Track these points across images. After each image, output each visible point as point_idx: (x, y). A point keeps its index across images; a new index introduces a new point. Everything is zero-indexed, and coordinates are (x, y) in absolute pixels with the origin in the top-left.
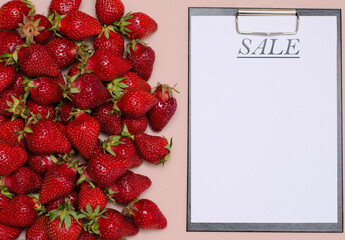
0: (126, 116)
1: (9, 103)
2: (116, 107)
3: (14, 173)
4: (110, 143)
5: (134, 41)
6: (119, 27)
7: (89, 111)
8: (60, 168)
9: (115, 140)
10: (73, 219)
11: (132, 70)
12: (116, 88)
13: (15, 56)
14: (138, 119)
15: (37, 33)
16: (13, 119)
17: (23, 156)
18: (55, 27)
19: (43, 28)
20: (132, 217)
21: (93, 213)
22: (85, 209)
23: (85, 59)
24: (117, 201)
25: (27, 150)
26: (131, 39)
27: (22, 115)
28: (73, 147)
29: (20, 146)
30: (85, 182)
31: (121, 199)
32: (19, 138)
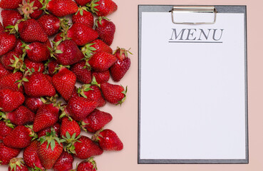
0: (95, 70)
1: (12, 61)
2: (87, 64)
3: (15, 110)
4: (83, 89)
5: (100, 18)
6: (90, 8)
7: (69, 67)
8: (48, 107)
9: (87, 87)
10: (57, 143)
11: (99, 38)
12: (88, 50)
13: (16, 27)
14: (103, 72)
15: (32, 11)
16: (14, 72)
17: (21, 98)
18: (44, 7)
19: (36, 8)
20: (98, 142)
21: (71, 138)
22: (65, 136)
23: (66, 30)
24: (88, 130)
25: (24, 94)
26: (98, 16)
27: (21, 69)
28: (57, 92)
29: (19, 91)
30: (65, 117)
31: (91, 129)
32: (19, 85)
